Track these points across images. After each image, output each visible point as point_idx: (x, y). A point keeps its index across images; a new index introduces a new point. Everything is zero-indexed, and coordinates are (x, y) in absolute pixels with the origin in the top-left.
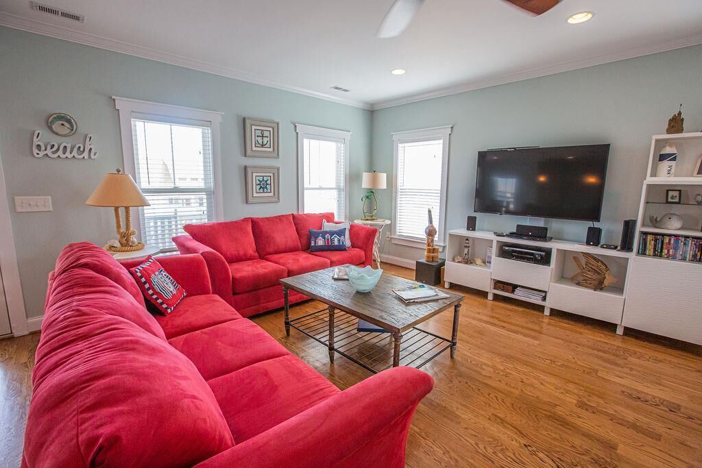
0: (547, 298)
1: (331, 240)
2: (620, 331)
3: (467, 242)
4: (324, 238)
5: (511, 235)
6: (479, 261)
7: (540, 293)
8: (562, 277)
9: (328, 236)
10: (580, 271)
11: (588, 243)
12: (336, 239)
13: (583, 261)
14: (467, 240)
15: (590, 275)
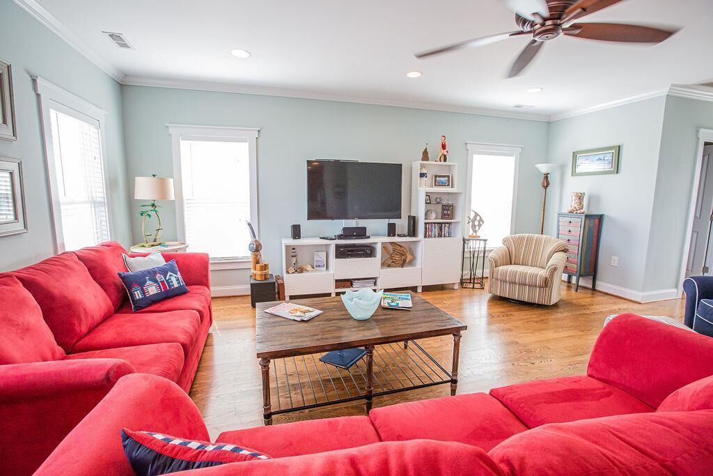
0: (377, 283)
1: (167, 281)
2: (420, 290)
3: (294, 251)
4: (156, 281)
5: (340, 237)
6: (309, 268)
7: (371, 280)
8: (385, 264)
9: (159, 277)
10: (389, 256)
11: (389, 235)
12: (173, 279)
13: (390, 248)
14: (294, 249)
15: (397, 257)
